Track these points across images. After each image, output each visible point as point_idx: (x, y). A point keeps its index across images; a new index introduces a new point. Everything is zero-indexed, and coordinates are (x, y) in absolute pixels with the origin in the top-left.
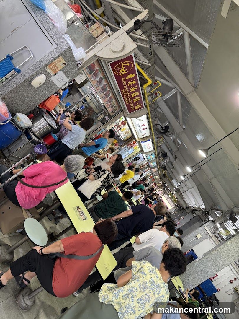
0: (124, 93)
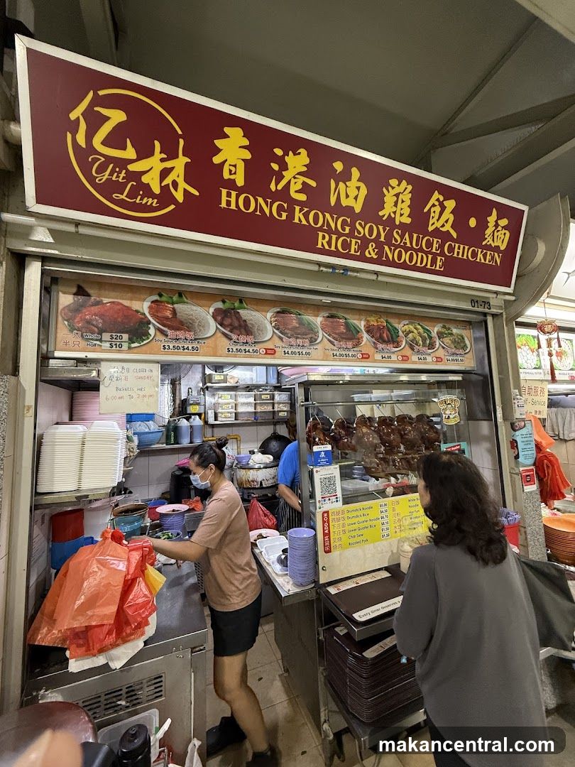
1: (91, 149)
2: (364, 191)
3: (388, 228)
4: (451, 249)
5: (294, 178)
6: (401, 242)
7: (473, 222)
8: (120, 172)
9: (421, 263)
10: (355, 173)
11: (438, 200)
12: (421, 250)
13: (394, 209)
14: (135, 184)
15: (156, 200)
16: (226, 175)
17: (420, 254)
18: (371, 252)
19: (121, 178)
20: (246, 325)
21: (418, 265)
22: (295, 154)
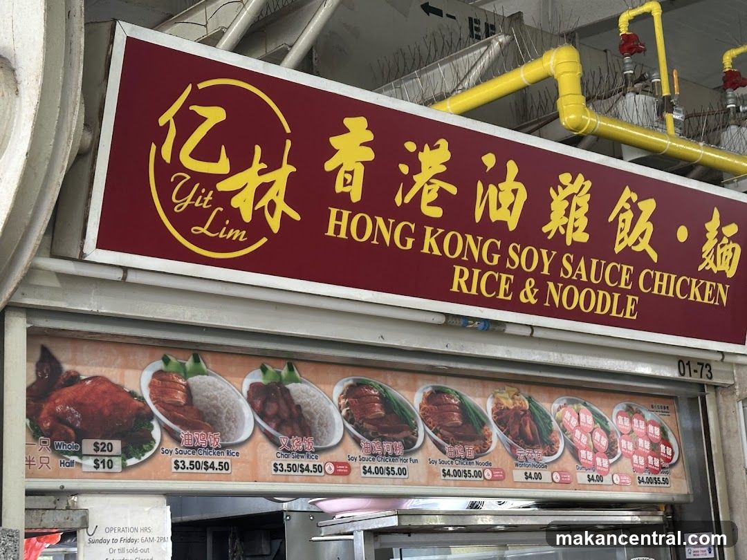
0: (493, 285)
1: (176, 164)
2: (523, 195)
3: (554, 253)
4: (649, 282)
5: (429, 183)
6: (573, 275)
7: (682, 234)
8: (206, 195)
9: (603, 309)
10: (512, 168)
11: (629, 201)
12: (603, 286)
13: (565, 220)
14: (221, 209)
15: (244, 232)
16: (339, 188)
17: (601, 293)
18: (528, 295)
19: (206, 202)
20: (301, 415)
21: (598, 311)
22: (432, 148)
